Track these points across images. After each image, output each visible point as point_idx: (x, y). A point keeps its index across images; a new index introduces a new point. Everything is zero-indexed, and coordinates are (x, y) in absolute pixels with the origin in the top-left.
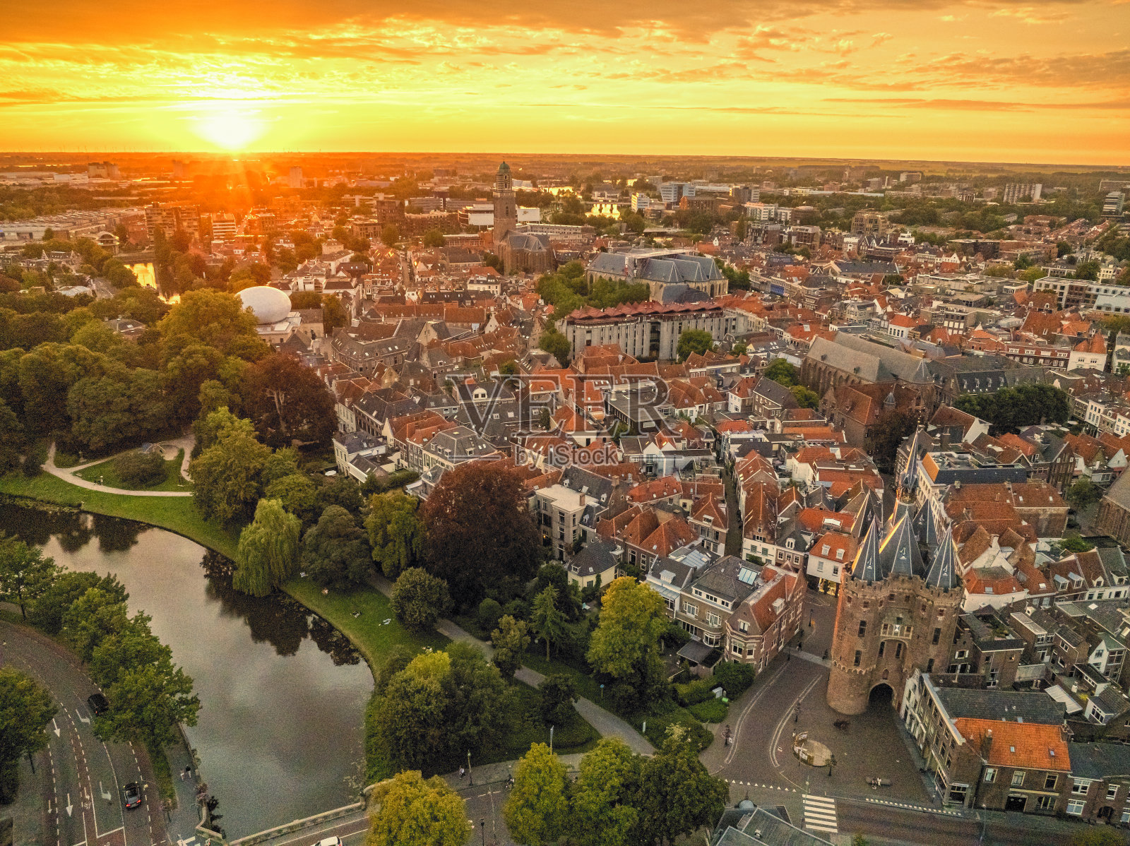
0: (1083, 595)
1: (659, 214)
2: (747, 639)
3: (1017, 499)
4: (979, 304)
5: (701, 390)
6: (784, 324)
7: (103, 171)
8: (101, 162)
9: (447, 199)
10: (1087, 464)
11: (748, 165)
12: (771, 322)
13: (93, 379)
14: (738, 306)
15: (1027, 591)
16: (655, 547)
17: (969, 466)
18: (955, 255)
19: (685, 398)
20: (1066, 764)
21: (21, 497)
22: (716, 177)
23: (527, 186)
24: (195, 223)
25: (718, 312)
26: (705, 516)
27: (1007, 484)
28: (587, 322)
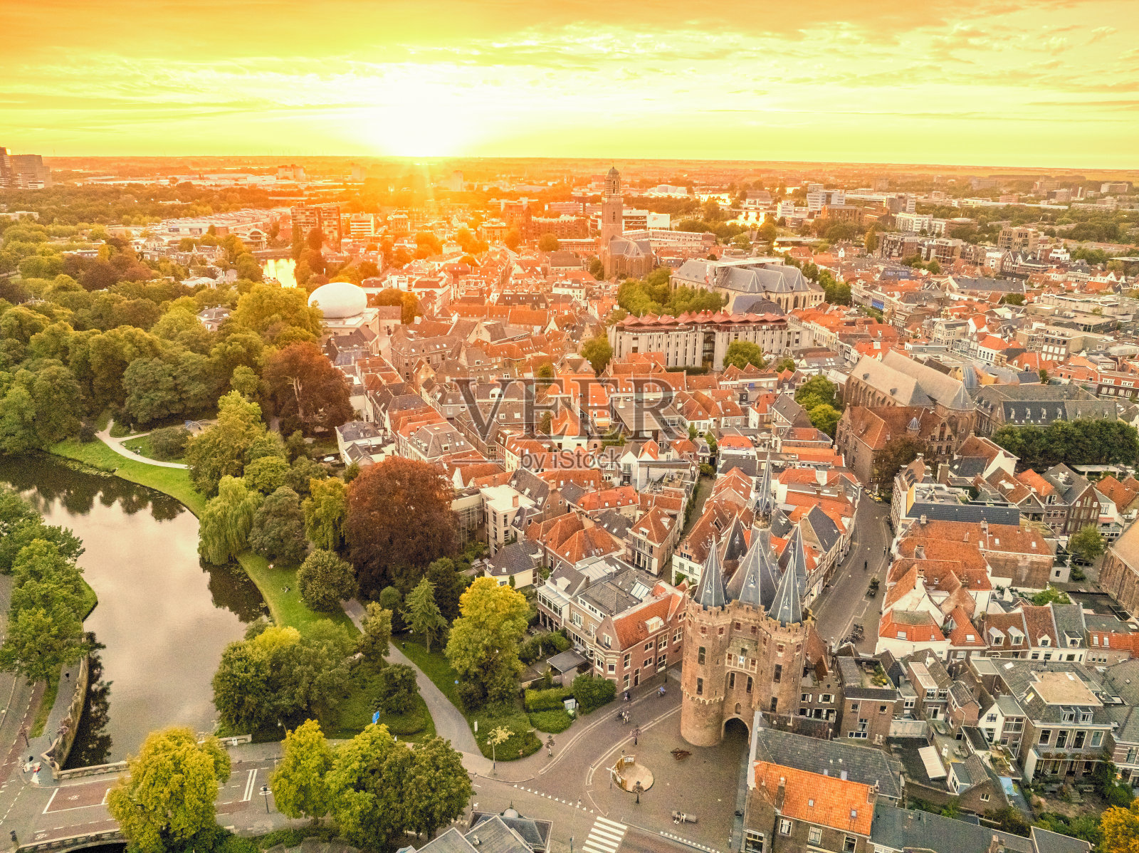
0: (1024, 655)
1: (799, 223)
2: (606, 654)
3: (992, 541)
4: (1097, 329)
5: (719, 404)
6: (854, 340)
7: (289, 174)
8: (289, 165)
9: (587, 204)
10: (1120, 511)
11: (931, 173)
12: (842, 337)
13: (145, 360)
14: (814, 319)
15: (949, 641)
16: (567, 554)
17: (956, 501)
18: (1112, 274)
19: (699, 409)
20: (867, 828)
21: (74, 460)
22: (886, 186)
23: (681, 192)
24: (335, 223)
25: (781, 324)
26: (642, 529)
27: (983, 524)
28: (636, 328)
